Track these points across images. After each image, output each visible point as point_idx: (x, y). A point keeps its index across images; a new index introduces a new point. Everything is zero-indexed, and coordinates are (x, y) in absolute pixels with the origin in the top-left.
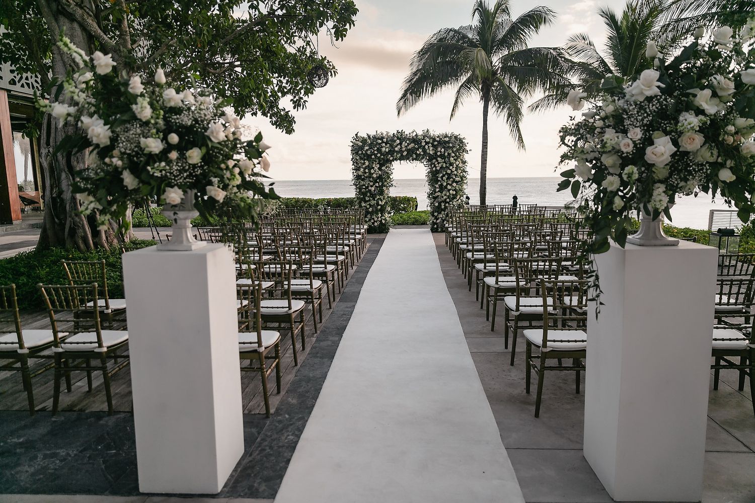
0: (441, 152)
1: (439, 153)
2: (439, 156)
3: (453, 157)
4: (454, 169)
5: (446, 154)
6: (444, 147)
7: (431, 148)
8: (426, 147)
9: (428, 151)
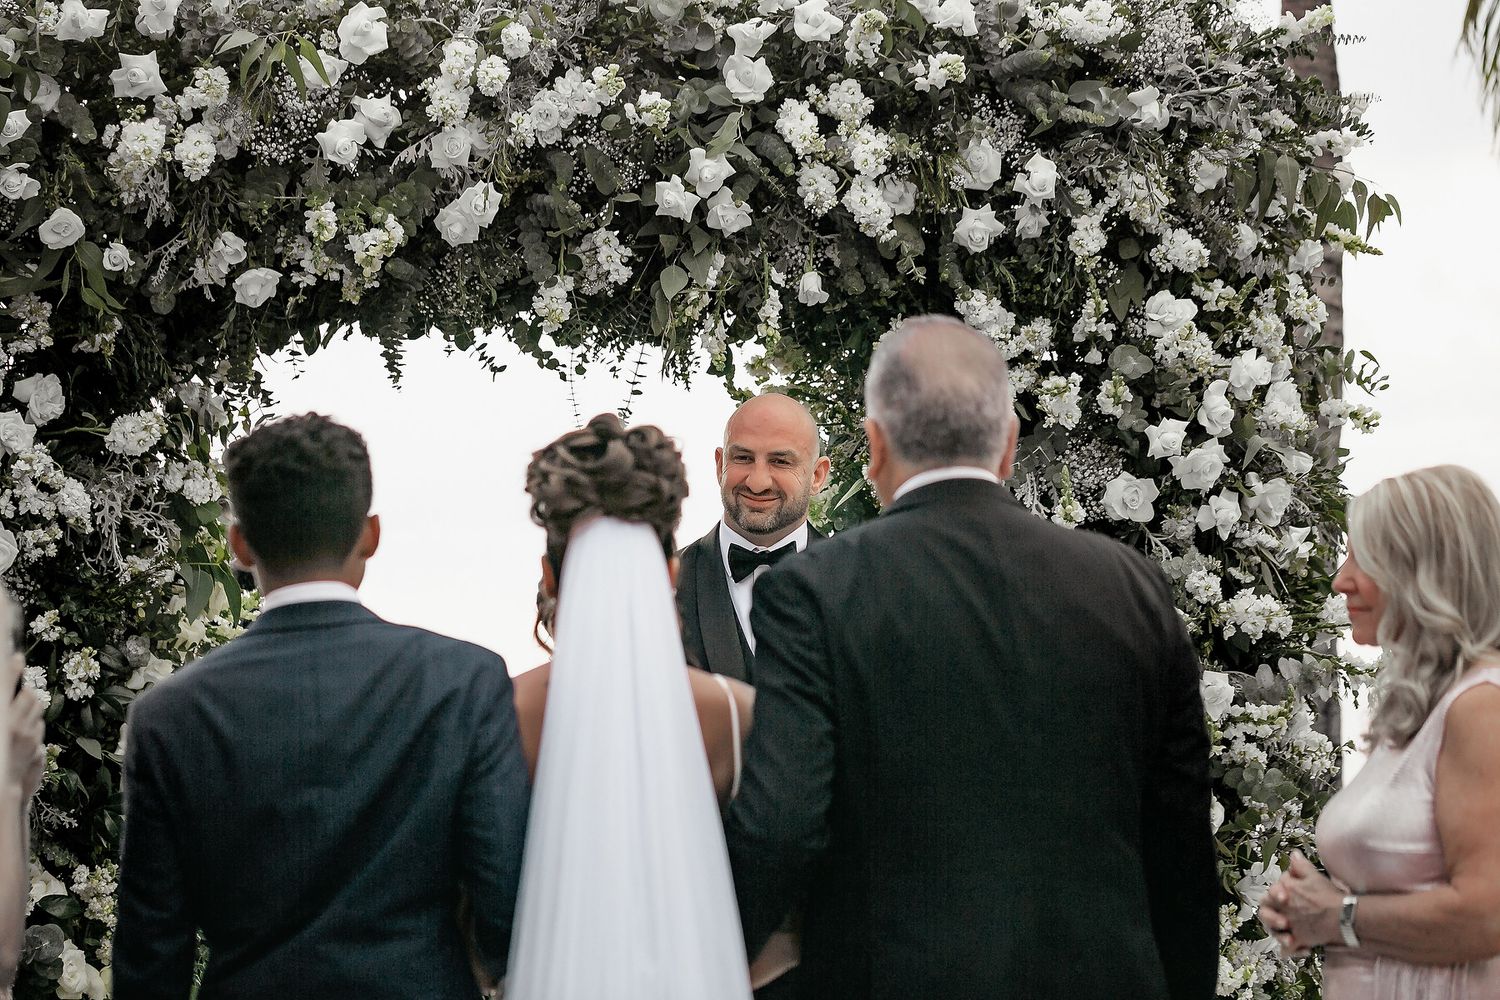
0: (1004, 200)
1: (977, 228)
2: (973, 269)
3: (1179, 283)
4: (1211, 458)
5: (1088, 238)
6: (1054, 138)
7: (869, 147)
8: (796, 122)
9: (817, 187)
